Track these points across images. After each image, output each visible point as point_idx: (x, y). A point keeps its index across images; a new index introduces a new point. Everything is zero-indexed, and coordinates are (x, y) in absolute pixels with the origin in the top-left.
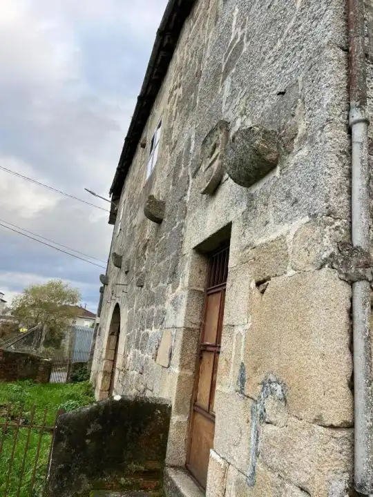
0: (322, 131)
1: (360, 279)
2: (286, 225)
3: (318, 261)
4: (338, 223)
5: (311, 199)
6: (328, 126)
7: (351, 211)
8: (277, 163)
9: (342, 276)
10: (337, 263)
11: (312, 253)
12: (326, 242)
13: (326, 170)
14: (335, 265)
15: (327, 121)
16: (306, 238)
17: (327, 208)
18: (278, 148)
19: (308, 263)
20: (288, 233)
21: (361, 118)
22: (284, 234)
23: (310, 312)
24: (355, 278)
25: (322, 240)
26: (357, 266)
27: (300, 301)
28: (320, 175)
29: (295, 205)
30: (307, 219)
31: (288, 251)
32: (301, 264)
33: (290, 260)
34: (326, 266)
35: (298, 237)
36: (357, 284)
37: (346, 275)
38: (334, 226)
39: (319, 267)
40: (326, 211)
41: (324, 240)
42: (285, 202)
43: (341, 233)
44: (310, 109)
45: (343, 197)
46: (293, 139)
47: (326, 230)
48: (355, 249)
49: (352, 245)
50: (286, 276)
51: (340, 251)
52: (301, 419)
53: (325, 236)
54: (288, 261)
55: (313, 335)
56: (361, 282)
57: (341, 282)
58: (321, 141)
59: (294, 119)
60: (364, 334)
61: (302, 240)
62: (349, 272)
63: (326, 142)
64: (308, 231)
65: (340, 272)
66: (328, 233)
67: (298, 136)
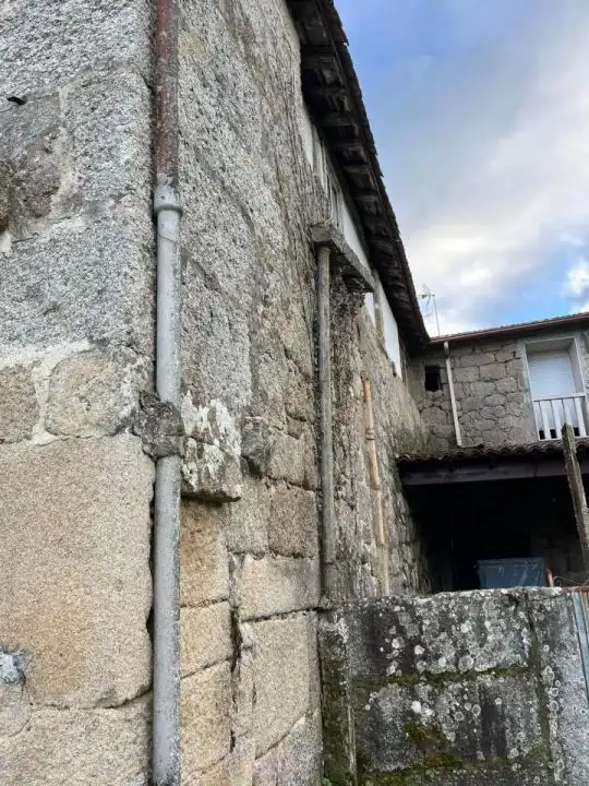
0: (118, 202)
1: (172, 454)
2: (30, 347)
3: (110, 421)
4: (140, 361)
5: (94, 312)
6: (129, 197)
7: (155, 344)
8: (7, 225)
9: (147, 448)
10: (140, 427)
11: (97, 406)
12: (127, 390)
13: (126, 269)
14: (136, 429)
15: (128, 188)
16: (81, 378)
17: (129, 333)
18: (11, 197)
19: (86, 422)
20: (36, 363)
21: (176, 205)
22: (26, 364)
23: (91, 510)
24: (163, 451)
25: (119, 386)
26: (169, 432)
27: (67, 491)
28: (114, 275)
29: (51, 315)
30: (85, 345)
31: (37, 396)
32: (68, 424)
33: (42, 414)
34: (127, 430)
35: (63, 374)
36: (166, 460)
37: (153, 446)
38: (135, 366)
39: (112, 431)
40: (126, 338)
41: (123, 386)
42: (25, 305)
43: (143, 377)
44: (86, 154)
45: (148, 320)
46: (48, 194)
47: (126, 370)
48: (164, 405)
49: (159, 399)
50: (29, 443)
51: (142, 407)
52: (67, 708)
53: (125, 379)
54: (36, 416)
55: (99, 550)
56: (172, 458)
57: (145, 458)
58: (114, 218)
59: (48, 158)
60: (174, 540)
61: (73, 381)
62: (156, 441)
63: (125, 223)
64: (88, 366)
65: (145, 442)
66: (129, 376)
67: (60, 192)
